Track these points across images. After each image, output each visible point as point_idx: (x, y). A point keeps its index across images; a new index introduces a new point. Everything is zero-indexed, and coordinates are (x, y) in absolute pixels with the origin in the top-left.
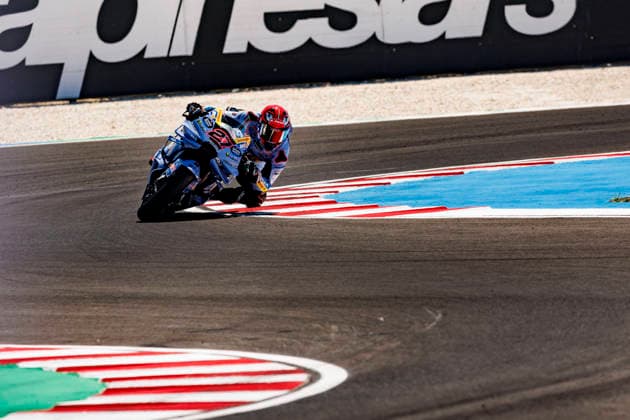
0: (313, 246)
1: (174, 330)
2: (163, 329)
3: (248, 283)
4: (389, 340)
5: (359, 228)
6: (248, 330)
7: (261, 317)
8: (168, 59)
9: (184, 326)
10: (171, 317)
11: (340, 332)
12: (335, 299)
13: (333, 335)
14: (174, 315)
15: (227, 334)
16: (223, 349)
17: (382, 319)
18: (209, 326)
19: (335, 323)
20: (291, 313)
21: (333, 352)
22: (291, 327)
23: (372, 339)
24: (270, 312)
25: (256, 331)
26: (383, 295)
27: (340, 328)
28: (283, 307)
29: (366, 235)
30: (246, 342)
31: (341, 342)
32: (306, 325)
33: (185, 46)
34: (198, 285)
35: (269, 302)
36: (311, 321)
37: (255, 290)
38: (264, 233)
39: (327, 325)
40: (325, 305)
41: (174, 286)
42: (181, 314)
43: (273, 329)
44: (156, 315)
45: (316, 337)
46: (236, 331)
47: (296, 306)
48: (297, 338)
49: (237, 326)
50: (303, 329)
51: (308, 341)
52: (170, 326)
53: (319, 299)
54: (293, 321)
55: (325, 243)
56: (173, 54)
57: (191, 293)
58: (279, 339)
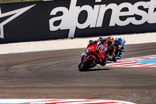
0: (130, 74)
1: (95, 95)
2: (93, 95)
3: (114, 83)
4: (148, 97)
5: (142, 69)
6: (113, 95)
7: (117, 91)
8: (95, 28)
9: (97, 94)
10: (95, 92)
11: (136, 95)
12: (135, 87)
13: (134, 96)
14: (95, 91)
15: (108, 96)
16: (107, 99)
17: (146, 92)
18: (104, 94)
19: (135, 93)
20: (124, 91)
21: (134, 100)
22: (124, 94)
23: (144, 96)
24: (119, 90)
25: (115, 95)
26: (147, 86)
27: (136, 94)
28: (122, 89)
29: (143, 71)
30: (113, 98)
31: (136, 98)
32: (128, 93)
33: (100, 24)
34: (102, 84)
35: (119, 88)
36: (129, 92)
37: (115, 85)
38: (118, 71)
39: (133, 94)
40: (133, 89)
41: (96, 84)
42: (97, 91)
43: (119, 94)
44: (91, 91)
45: (130, 96)
46: (110, 95)
47: (125, 89)
48: (125, 97)
49: (111, 94)
50: (127, 94)
51: (128, 97)
52: (94, 94)
53: (131, 87)
54: (124, 92)
55: (133, 73)
56: (97, 26)
57: (100, 86)
58: (121, 97)
